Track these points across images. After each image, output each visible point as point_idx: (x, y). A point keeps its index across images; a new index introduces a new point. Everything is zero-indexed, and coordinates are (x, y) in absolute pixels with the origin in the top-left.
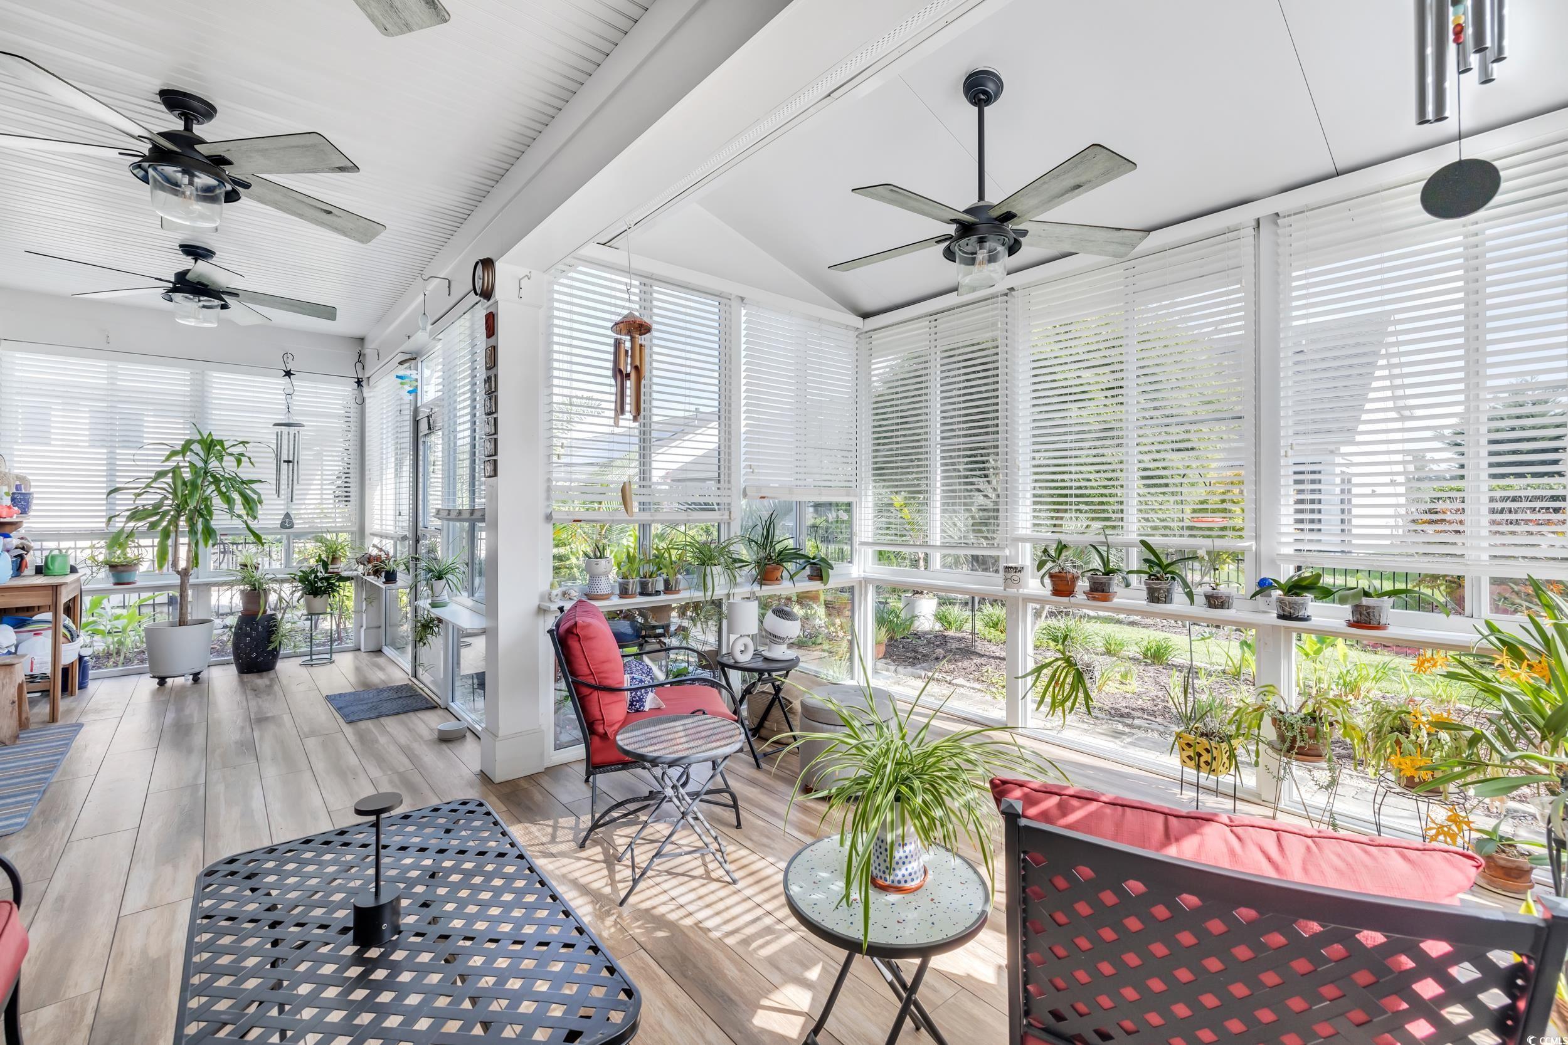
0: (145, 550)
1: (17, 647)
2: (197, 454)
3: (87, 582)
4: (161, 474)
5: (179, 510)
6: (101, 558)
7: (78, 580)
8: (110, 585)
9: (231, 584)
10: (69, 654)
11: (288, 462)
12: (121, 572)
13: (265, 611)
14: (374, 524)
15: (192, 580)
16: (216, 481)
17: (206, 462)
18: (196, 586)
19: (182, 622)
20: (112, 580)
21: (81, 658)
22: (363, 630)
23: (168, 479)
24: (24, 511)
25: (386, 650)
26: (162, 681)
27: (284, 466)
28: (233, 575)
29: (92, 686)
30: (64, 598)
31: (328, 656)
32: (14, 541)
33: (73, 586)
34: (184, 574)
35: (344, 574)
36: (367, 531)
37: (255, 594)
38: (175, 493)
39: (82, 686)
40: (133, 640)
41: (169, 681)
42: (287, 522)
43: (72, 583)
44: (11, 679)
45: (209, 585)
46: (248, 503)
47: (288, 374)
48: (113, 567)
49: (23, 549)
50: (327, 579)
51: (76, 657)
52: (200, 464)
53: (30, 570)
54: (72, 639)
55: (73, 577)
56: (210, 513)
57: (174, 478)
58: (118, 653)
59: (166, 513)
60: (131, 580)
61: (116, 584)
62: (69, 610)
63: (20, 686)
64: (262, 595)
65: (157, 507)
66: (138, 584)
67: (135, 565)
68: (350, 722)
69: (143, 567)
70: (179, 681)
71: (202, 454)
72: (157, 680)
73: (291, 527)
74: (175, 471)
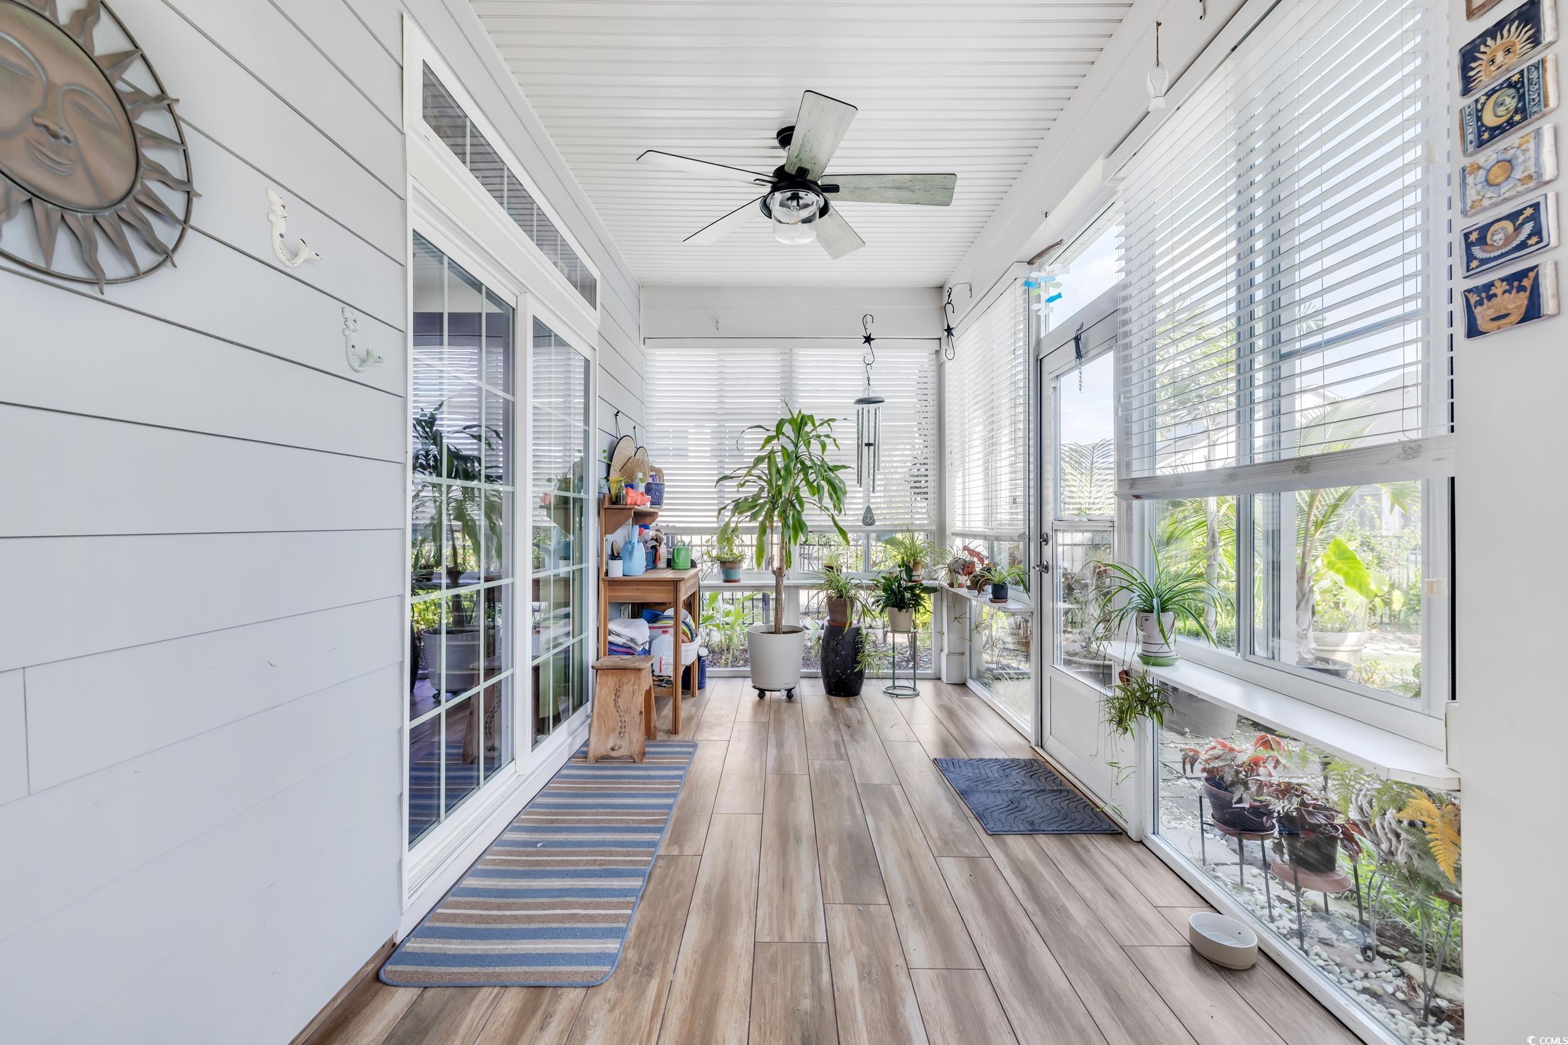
0: (746, 545)
1: (650, 643)
2: (788, 437)
3: (705, 577)
4: (759, 460)
5: (773, 502)
6: (714, 553)
7: (697, 574)
8: (719, 582)
9: (819, 587)
10: (690, 653)
11: (869, 445)
12: (728, 566)
13: (851, 624)
14: (956, 522)
15: (785, 582)
16: (805, 469)
17: (796, 446)
18: (788, 587)
19: (777, 630)
20: (722, 577)
21: (699, 658)
22: (944, 656)
23: (764, 465)
24: (657, 502)
25: (972, 685)
26: (762, 693)
27: (865, 449)
28: (820, 578)
29: (709, 684)
30: (683, 597)
31: (910, 684)
32: (651, 533)
33: (692, 582)
34: (779, 573)
35: (925, 583)
36: (949, 531)
37: (840, 603)
38: (770, 482)
39: (701, 686)
40: (739, 640)
41: (768, 693)
42: (868, 519)
43: (690, 578)
44: (639, 685)
45: (798, 587)
46: (836, 493)
47: (868, 339)
48: (723, 563)
49: (656, 540)
50: (912, 589)
51: (695, 657)
52: (790, 448)
53: (662, 564)
54: (692, 640)
55: (693, 571)
56: (801, 504)
57: (769, 463)
58: (728, 650)
59: (763, 505)
60: (736, 578)
61: (726, 581)
62: (690, 605)
63: (648, 693)
64: (849, 604)
65: (756, 497)
66: (743, 582)
67: (740, 561)
68: (994, 834)
69: (745, 565)
70: (776, 694)
71: (792, 436)
72: (757, 692)
73: (872, 524)
74: (770, 457)
